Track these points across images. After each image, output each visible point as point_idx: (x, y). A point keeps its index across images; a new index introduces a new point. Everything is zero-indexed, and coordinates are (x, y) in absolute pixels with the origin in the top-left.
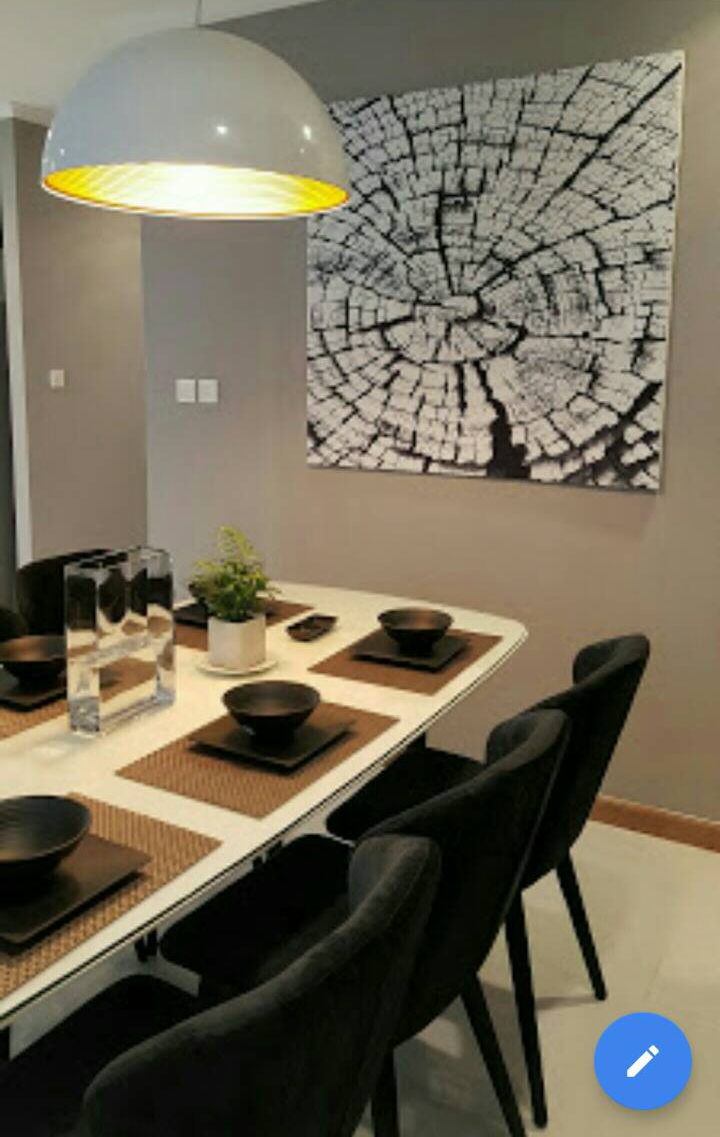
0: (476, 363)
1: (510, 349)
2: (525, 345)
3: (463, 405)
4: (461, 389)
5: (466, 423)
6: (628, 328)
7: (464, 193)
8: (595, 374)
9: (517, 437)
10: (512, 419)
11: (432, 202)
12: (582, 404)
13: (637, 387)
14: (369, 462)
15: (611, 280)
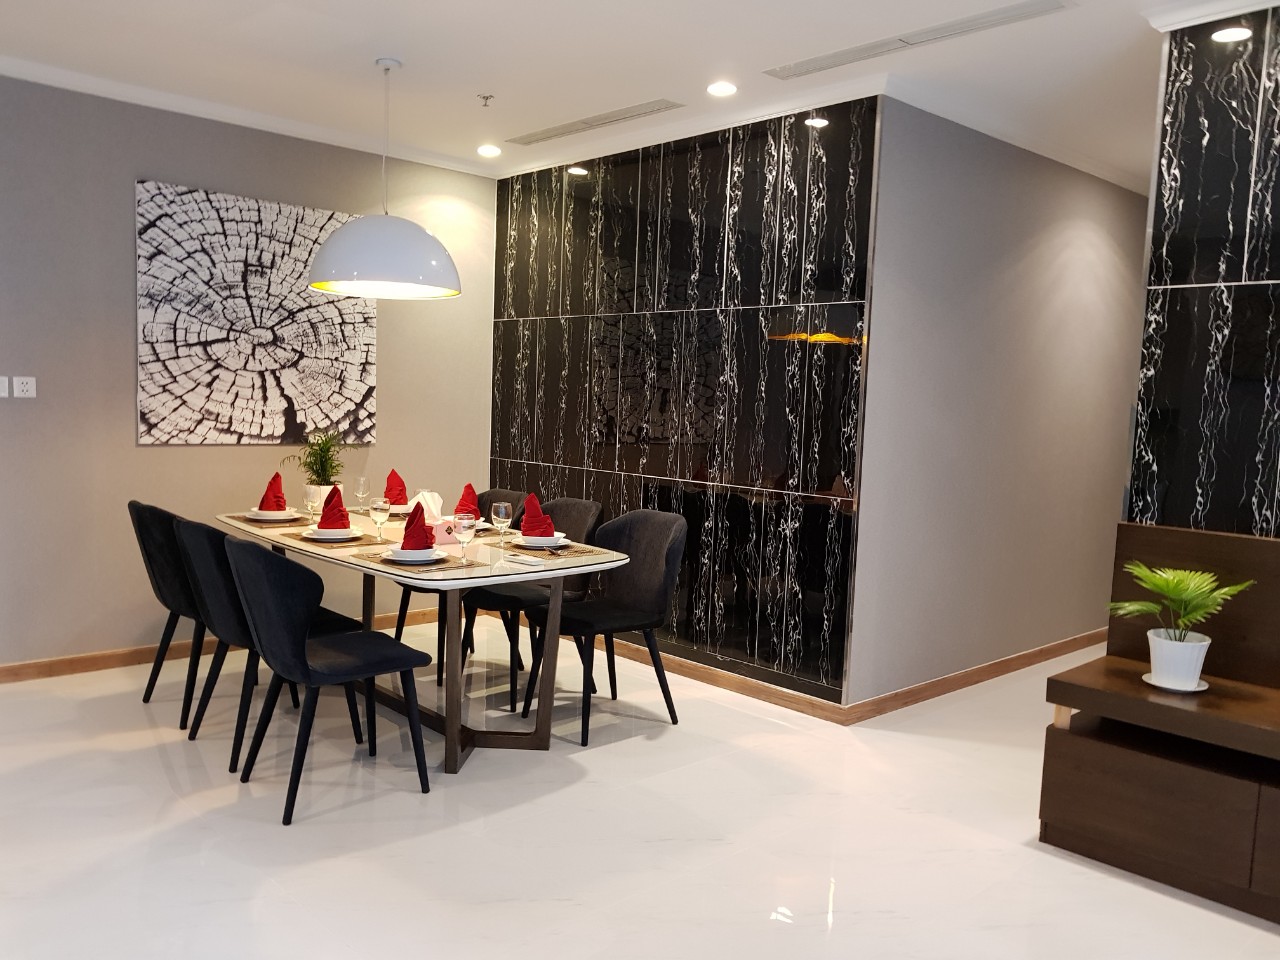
0: (273, 372)
1: (295, 364)
2: (303, 363)
3: (265, 398)
4: (264, 388)
5: (267, 411)
6: (357, 357)
7: (261, 265)
8: (342, 380)
9: (300, 418)
10: (296, 407)
11: (240, 267)
12: (336, 398)
13: (364, 389)
14: (194, 439)
15: (348, 329)
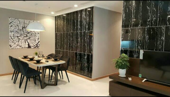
0: (26, 40)
1: (29, 39)
2: (30, 39)
4: (25, 42)
5: (26, 44)
6: (37, 38)
9: (30, 45)
11: (22, 27)
14: (16, 48)
